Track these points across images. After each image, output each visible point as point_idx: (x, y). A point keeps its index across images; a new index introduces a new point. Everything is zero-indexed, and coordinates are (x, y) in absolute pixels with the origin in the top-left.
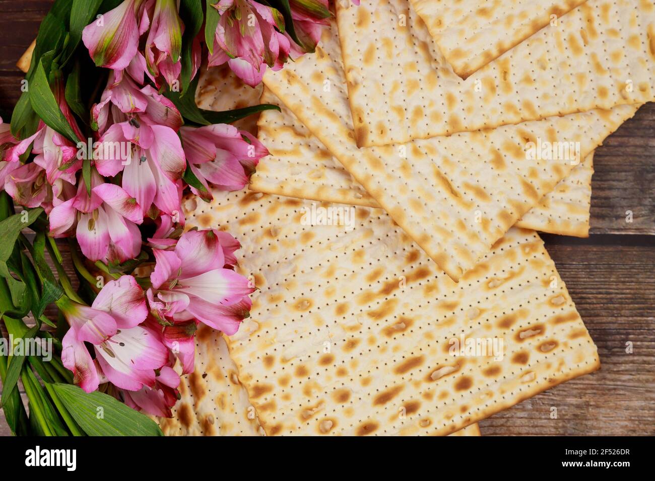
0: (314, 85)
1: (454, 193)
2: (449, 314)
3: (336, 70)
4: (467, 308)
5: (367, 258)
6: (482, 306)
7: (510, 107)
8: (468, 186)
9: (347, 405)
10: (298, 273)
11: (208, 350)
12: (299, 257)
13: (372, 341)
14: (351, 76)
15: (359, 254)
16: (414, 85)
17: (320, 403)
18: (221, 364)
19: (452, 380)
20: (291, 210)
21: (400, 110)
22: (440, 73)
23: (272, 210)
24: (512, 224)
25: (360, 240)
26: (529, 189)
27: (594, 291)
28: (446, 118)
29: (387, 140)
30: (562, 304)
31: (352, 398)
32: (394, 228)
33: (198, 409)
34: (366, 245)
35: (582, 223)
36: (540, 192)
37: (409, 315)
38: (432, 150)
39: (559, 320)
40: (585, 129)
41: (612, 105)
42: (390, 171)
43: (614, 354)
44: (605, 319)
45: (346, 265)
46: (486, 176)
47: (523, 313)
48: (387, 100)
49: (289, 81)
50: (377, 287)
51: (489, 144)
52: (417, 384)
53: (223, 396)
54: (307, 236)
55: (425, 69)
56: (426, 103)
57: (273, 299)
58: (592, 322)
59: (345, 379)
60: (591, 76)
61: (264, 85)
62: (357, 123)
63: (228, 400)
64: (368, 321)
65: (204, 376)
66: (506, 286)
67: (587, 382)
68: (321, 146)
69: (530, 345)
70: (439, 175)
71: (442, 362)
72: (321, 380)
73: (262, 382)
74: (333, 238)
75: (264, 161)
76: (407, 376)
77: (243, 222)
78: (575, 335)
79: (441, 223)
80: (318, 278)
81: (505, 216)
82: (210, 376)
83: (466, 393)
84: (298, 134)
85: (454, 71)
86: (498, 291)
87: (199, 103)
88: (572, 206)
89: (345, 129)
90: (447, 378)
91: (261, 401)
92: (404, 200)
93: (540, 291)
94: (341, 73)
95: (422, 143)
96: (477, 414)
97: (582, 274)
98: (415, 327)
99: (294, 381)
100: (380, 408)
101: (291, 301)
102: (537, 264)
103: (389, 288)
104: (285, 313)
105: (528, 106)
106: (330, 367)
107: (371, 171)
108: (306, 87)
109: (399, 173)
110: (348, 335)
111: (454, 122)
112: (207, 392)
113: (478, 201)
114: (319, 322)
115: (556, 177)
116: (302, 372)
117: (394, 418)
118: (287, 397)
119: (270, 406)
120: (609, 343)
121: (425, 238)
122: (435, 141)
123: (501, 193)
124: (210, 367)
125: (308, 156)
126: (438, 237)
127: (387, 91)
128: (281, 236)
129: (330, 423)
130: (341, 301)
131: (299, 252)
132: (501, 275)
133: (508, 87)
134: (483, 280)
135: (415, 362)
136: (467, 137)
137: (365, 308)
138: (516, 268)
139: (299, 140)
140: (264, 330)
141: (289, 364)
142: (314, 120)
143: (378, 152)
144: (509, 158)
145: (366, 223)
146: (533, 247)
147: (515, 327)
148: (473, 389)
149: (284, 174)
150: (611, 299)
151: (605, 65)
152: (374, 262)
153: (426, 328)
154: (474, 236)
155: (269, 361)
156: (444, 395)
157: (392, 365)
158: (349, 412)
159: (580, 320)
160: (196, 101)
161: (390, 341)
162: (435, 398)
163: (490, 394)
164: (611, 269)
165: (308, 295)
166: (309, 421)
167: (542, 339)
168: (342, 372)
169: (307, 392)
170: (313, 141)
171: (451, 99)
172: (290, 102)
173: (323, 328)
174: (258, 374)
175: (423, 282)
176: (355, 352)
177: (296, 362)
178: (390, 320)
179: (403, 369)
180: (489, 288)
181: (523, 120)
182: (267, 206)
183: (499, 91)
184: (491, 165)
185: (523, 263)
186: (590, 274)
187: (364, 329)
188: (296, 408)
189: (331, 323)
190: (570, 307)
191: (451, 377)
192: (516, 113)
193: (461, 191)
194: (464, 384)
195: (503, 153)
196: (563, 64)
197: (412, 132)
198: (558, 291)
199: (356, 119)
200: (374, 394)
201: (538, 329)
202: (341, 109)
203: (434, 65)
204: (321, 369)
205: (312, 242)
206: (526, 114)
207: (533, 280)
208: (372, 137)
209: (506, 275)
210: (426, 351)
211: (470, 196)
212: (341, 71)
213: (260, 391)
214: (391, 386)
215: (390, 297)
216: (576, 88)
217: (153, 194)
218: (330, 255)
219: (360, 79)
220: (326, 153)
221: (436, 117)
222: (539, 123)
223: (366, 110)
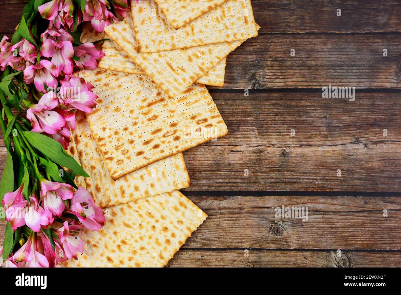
0: (123, 33)
1: (173, 70)
2: (172, 114)
3: (131, 28)
4: (178, 112)
5: (142, 94)
6: (184, 112)
7: (194, 41)
8: (178, 67)
9: (133, 145)
10: (116, 99)
11: (82, 127)
12: (117, 93)
13: (143, 123)
14: (136, 29)
15: (139, 92)
16: (159, 33)
17: (123, 144)
18: (87, 132)
19: (172, 137)
20: (114, 77)
21: (154, 41)
22: (169, 29)
23: (107, 77)
24: (194, 81)
25: (139, 88)
26: (201, 69)
27: (228, 109)
28: (171, 44)
29: (148, 51)
30: (215, 111)
31: (135, 143)
32: (152, 84)
33: (77, 148)
34: (142, 90)
35: (221, 82)
36: (206, 71)
37: (157, 114)
38: (166, 55)
39: (213, 117)
40: (222, 50)
41: (231, 40)
42: (150, 62)
43: (235, 131)
44: (231, 119)
45: (134, 96)
46: (185, 64)
47: (200, 114)
48: (149, 37)
49: (114, 31)
50: (145, 104)
51: (187, 54)
52: (159, 138)
53: (87, 143)
54: (120, 86)
55: (163, 27)
56: (164, 39)
57: (106, 108)
58: (227, 120)
59: (132, 136)
60: (224, 31)
61: (105, 32)
62: (138, 44)
63: (89, 144)
64: (142, 116)
65: (80, 136)
66: (194, 105)
67: (225, 142)
68: (125, 54)
69: (202, 125)
70: (168, 64)
71: (169, 131)
72: (123, 136)
73: (101, 136)
74: (129, 87)
75: (104, 58)
76: (156, 135)
77: (96, 81)
78: (219, 122)
79: (168, 80)
80: (124, 101)
81: (192, 78)
82: (83, 136)
83: (177, 142)
84: (117, 50)
85: (173, 27)
86: (191, 107)
87: (81, 41)
88: (217, 76)
89: (134, 47)
90: (170, 136)
91: (101, 143)
92: (154, 71)
93: (207, 107)
94: (133, 29)
95: (162, 53)
96: (181, 149)
97: (223, 103)
98: (159, 118)
99: (114, 136)
100: (145, 146)
101: (113, 109)
102: (205, 98)
103: (150, 105)
104: (111, 113)
105: (201, 40)
106: (127, 132)
107: (143, 61)
108: (120, 33)
109: (153, 63)
110: (134, 121)
111: (174, 45)
112: (81, 142)
113: (182, 73)
114: (123, 116)
115: (211, 66)
116: (116, 133)
117: (150, 150)
118: (110, 142)
119: (104, 145)
120: (233, 128)
121: (162, 84)
122: (167, 53)
123: (191, 70)
124: (82, 133)
125: (120, 57)
126: (167, 84)
127: (149, 34)
128: (110, 86)
129: (126, 151)
130: (132, 109)
131: (116, 92)
132: (192, 101)
133: (193, 34)
134: (185, 103)
135: (159, 130)
136: (179, 51)
137: (141, 112)
138: (198, 99)
139: (117, 52)
140: (103, 118)
141: (112, 130)
142: (122, 44)
143: (146, 55)
144: (194, 58)
145: (142, 82)
146: (204, 92)
147: (197, 119)
148: (181, 140)
149: (111, 63)
150: (234, 112)
151: (229, 27)
152: (145, 96)
153: (163, 119)
154: (180, 84)
155: (104, 129)
156: (169, 142)
157: (150, 132)
158: (134, 147)
159: (221, 117)
160: (80, 41)
161: (150, 123)
162: (166, 143)
163: (186, 142)
164: (234, 101)
165: (119, 107)
166: (119, 151)
167: (207, 123)
168: (131, 134)
169: (118, 140)
170: (123, 52)
171: (173, 38)
172: (114, 38)
173: (125, 118)
174: (100, 134)
175: (163, 103)
176: (136, 127)
177: (114, 130)
178: (150, 116)
179: (154, 133)
180: (187, 105)
181: (199, 46)
182: (105, 76)
183: (190, 35)
184: (188, 61)
185: (200, 97)
186: (226, 103)
187: (140, 119)
188: (114, 146)
189: (128, 117)
190: (217, 113)
191: (172, 136)
192: (196, 42)
193: (176, 69)
194: (177, 138)
195: (192, 57)
196: (214, 27)
197: (158, 49)
198: (213, 107)
199: (138, 43)
200: (143, 141)
201: (205, 120)
202: (132, 41)
203: (167, 26)
204: (124, 132)
205: (122, 88)
206: (200, 43)
207: (204, 103)
208: (143, 49)
209: (194, 101)
210: (163, 127)
211: (179, 71)
212: (133, 28)
213: (100, 139)
214: (149, 139)
215: (150, 108)
216: (218, 35)
217: (63, 67)
218: (128, 93)
219: (139, 30)
220: (127, 57)
221: (167, 44)
222: (205, 47)
223: (141, 41)
